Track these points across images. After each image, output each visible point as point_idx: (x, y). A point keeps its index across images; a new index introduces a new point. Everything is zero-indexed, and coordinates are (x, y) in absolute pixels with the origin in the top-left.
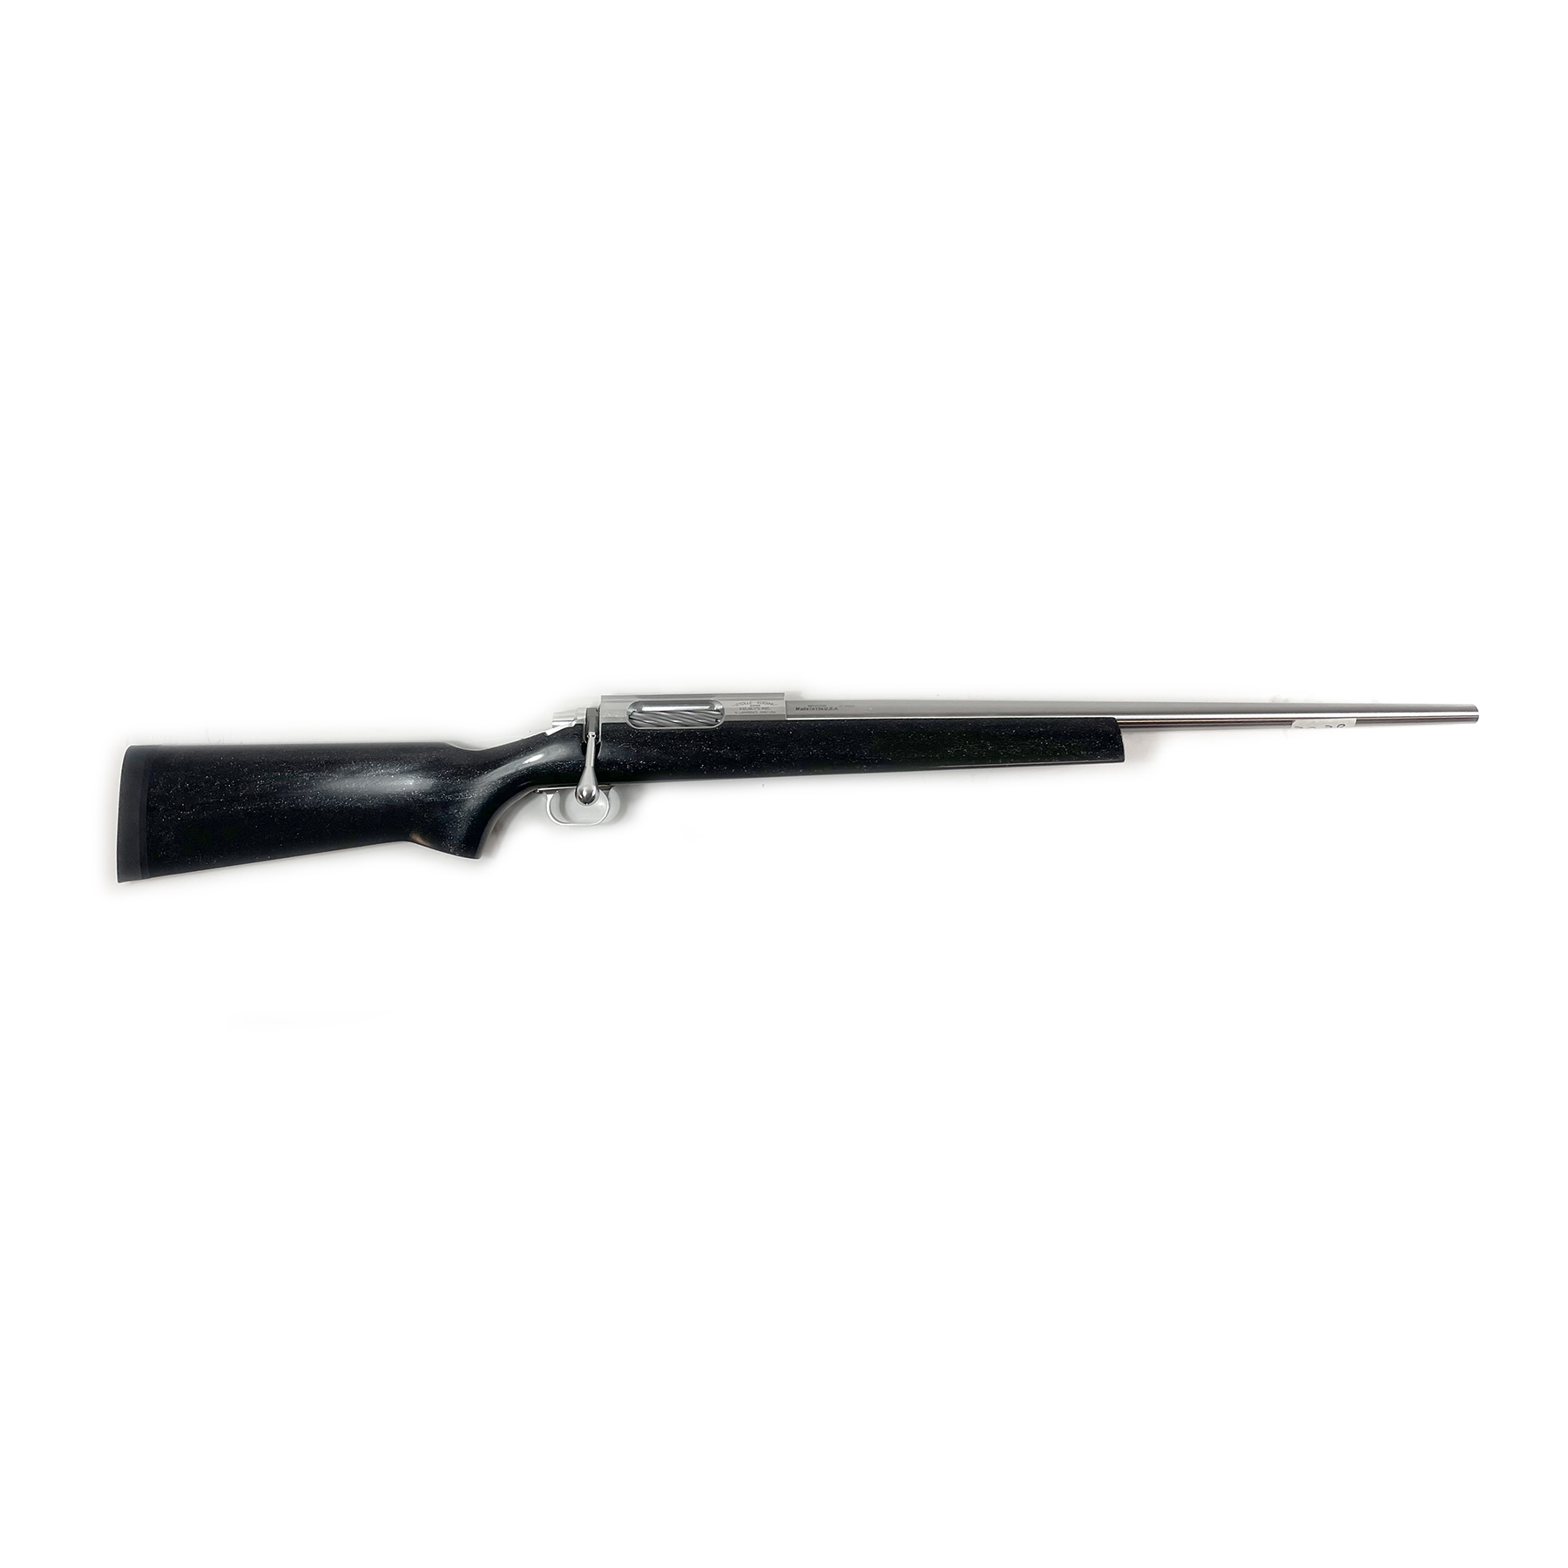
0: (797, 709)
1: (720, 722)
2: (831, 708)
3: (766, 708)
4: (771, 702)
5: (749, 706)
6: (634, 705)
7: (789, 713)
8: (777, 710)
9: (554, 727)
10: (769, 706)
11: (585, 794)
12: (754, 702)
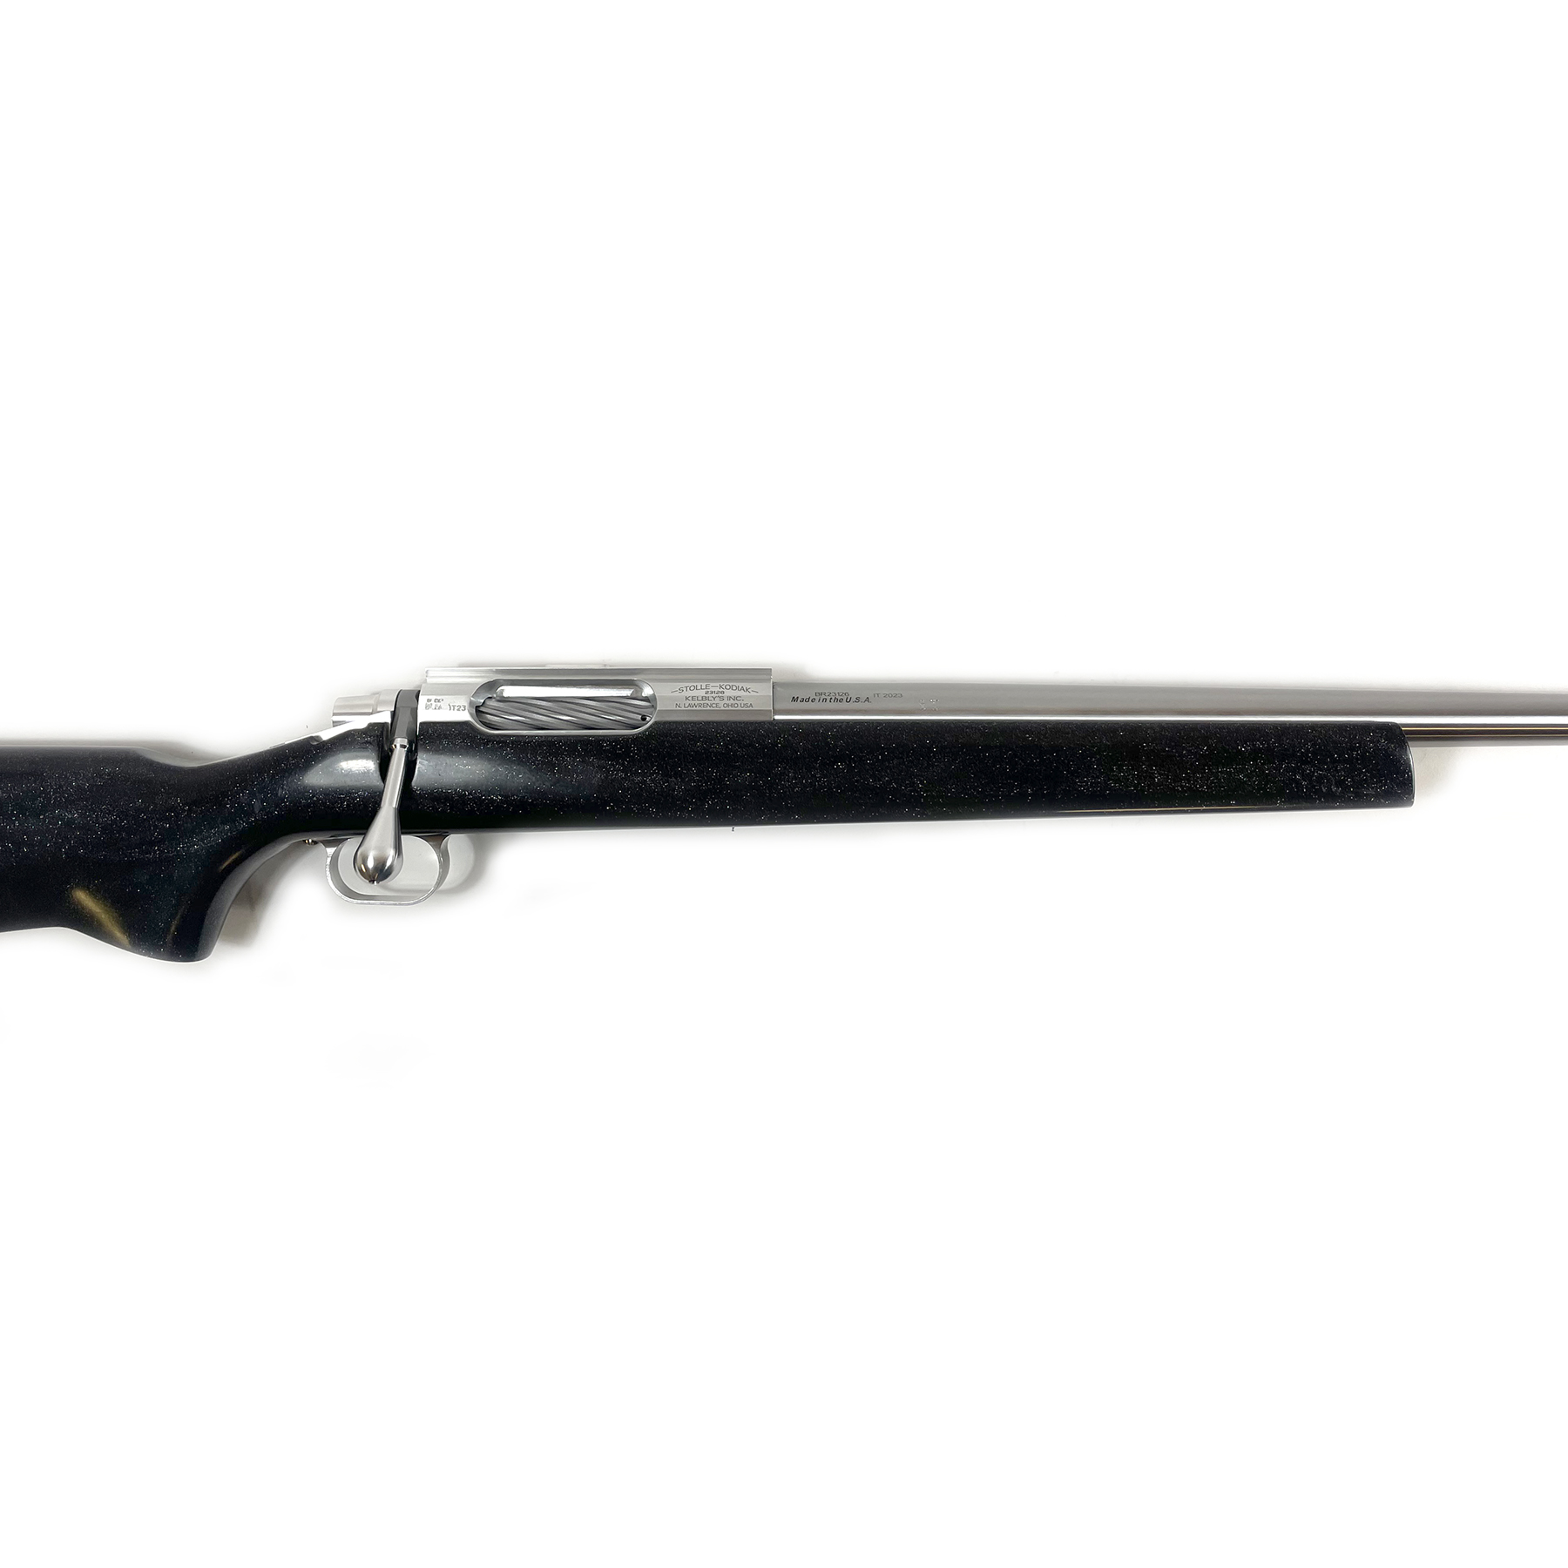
0: (794, 699)
1: (651, 721)
2: (858, 699)
3: (735, 698)
4: (745, 685)
5: (702, 693)
6: (491, 686)
7: (778, 707)
8: (754, 702)
9: (336, 724)
10: (742, 693)
11: (371, 864)
12: (714, 687)
